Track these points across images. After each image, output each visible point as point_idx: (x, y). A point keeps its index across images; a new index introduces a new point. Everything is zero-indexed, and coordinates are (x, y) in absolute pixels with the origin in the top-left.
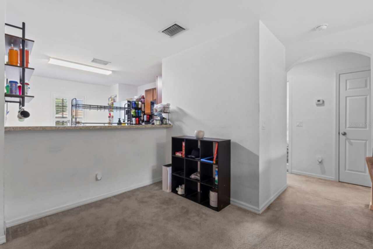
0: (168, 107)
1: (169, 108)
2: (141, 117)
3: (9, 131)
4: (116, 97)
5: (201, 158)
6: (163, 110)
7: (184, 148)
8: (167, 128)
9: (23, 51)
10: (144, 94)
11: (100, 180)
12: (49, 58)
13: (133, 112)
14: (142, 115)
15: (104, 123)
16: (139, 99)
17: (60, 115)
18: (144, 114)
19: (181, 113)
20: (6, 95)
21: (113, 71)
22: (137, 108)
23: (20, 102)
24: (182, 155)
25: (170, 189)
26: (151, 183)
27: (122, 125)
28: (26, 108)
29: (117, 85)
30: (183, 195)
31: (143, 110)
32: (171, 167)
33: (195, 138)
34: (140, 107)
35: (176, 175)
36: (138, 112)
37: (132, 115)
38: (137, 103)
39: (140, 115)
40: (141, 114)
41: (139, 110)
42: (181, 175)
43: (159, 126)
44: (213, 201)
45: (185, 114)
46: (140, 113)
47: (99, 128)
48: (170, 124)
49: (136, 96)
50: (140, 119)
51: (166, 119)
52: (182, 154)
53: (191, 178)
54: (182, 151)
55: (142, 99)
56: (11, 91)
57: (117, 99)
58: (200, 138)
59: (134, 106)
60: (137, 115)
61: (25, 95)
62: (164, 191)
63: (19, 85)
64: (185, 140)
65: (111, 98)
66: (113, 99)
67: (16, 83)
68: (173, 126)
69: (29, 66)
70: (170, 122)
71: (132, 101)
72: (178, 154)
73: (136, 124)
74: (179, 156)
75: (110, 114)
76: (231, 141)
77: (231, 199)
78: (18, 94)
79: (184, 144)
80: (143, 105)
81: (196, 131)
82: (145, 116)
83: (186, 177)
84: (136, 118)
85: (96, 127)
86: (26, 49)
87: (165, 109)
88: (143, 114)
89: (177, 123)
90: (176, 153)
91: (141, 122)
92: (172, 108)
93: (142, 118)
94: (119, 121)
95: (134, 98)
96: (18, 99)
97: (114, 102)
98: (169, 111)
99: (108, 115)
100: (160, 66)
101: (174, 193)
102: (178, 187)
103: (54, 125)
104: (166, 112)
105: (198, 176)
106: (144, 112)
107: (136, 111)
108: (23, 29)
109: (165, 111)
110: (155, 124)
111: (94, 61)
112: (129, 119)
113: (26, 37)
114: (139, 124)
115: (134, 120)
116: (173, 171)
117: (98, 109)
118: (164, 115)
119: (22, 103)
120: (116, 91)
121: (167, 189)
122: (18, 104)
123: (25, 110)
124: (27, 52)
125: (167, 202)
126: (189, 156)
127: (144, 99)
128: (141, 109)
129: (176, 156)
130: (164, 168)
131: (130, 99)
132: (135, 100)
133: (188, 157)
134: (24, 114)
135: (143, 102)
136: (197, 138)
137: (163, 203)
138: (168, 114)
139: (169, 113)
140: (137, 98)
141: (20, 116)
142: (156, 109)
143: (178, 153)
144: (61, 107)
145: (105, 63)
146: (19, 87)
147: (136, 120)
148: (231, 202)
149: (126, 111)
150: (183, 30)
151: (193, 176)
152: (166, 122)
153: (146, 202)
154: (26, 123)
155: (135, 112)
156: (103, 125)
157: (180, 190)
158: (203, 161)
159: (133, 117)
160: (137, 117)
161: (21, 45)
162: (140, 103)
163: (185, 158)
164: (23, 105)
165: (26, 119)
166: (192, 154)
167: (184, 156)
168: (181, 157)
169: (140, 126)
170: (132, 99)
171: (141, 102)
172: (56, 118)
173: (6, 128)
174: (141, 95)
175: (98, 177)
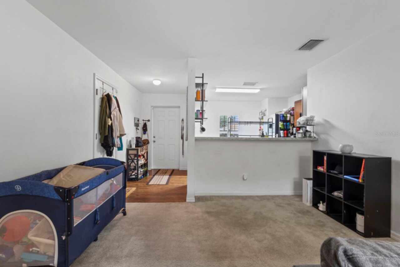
0: (311, 119)
1: (313, 120)
2: (290, 129)
3: (197, 140)
4: (266, 111)
5: (344, 175)
6: (306, 123)
7: (325, 162)
8: (312, 141)
9: (202, 91)
10: (293, 106)
11: (246, 180)
12: (215, 88)
13: (281, 125)
14: (291, 128)
15: (250, 136)
16: (288, 112)
17: (222, 129)
18: (294, 127)
19: (327, 125)
20: (196, 119)
21: (261, 89)
22: (285, 121)
23: (201, 122)
24: (324, 170)
25: (310, 203)
26: (293, 194)
27: (265, 137)
28: (204, 126)
29: (267, 99)
30: (325, 212)
31: (292, 122)
32: (312, 181)
33: (340, 153)
34: (288, 119)
35: (317, 189)
36: (287, 125)
37: (280, 128)
38: (285, 115)
39: (288, 128)
40: (290, 126)
41: (287, 123)
42: (322, 191)
43: (300, 139)
44: (360, 225)
45: (332, 127)
46: (288, 126)
47: (245, 139)
48: (315, 137)
49: (285, 108)
50: (288, 132)
51: (310, 132)
52: (324, 168)
53: (333, 195)
54: (323, 165)
55: (292, 112)
56: (197, 116)
57: (267, 113)
58: (347, 153)
59: (282, 119)
60: (285, 128)
61: (204, 117)
62: (304, 204)
63: (201, 111)
64: (326, 154)
65: (262, 112)
66: (263, 113)
67: (199, 110)
68: (319, 139)
69: (206, 100)
70: (315, 135)
71: (280, 114)
72: (320, 169)
73: (284, 137)
74: (321, 170)
75: (260, 127)
76: (392, 159)
77: (392, 232)
78: (200, 117)
79: (325, 158)
80: (292, 118)
81: (341, 145)
82: (294, 129)
83: (327, 193)
84: (284, 131)
85: (243, 138)
86: (204, 89)
87: (309, 122)
88: (292, 126)
89: (323, 136)
90: (318, 167)
91: (289, 135)
92: (317, 120)
93: (291, 131)
94: (263, 134)
95: (283, 111)
96: (199, 120)
97: (264, 115)
98: (314, 124)
99: (259, 128)
100: (305, 77)
101: (315, 207)
102: (320, 203)
103: (219, 136)
104: (310, 124)
105: (342, 194)
106: (293, 124)
107: (285, 124)
108: (203, 77)
109: (308, 124)
110: (297, 137)
111: (245, 84)
112: (277, 132)
113: (204, 82)
114: (287, 136)
115: (282, 133)
116: (314, 185)
117: (245, 124)
118: (308, 128)
119: (202, 122)
120: (266, 105)
121: (307, 202)
122: (200, 123)
123: (204, 127)
124: (204, 90)
125: (304, 212)
126: (332, 171)
127: (293, 111)
128: (289, 121)
129: (318, 170)
130: (304, 180)
131: (279, 112)
132: (283, 113)
133: (330, 172)
134: (203, 129)
135: (292, 114)
136: (342, 153)
137: (299, 212)
138: (312, 127)
139: (313, 125)
140: (285, 111)
141: (201, 131)
142: (299, 121)
143: (320, 167)
144: (223, 123)
145: (253, 84)
146: (201, 113)
147: (284, 133)
148: (391, 236)
149: (269, 125)
150: (322, 42)
151: (336, 194)
152: (310, 135)
153: (283, 207)
154: (204, 135)
155: (283, 125)
156: (249, 137)
157: (322, 207)
158: (346, 178)
159: (281, 130)
160: (286, 130)
161: (202, 87)
162: (288, 115)
163: (327, 173)
164: (202, 124)
165: (204, 133)
166: (336, 170)
167: (325, 171)
168: (323, 172)
169: (288, 139)
170: (281, 112)
171: (290, 114)
172: (221, 131)
173: (195, 138)
174: (291, 106)
175: (244, 177)
